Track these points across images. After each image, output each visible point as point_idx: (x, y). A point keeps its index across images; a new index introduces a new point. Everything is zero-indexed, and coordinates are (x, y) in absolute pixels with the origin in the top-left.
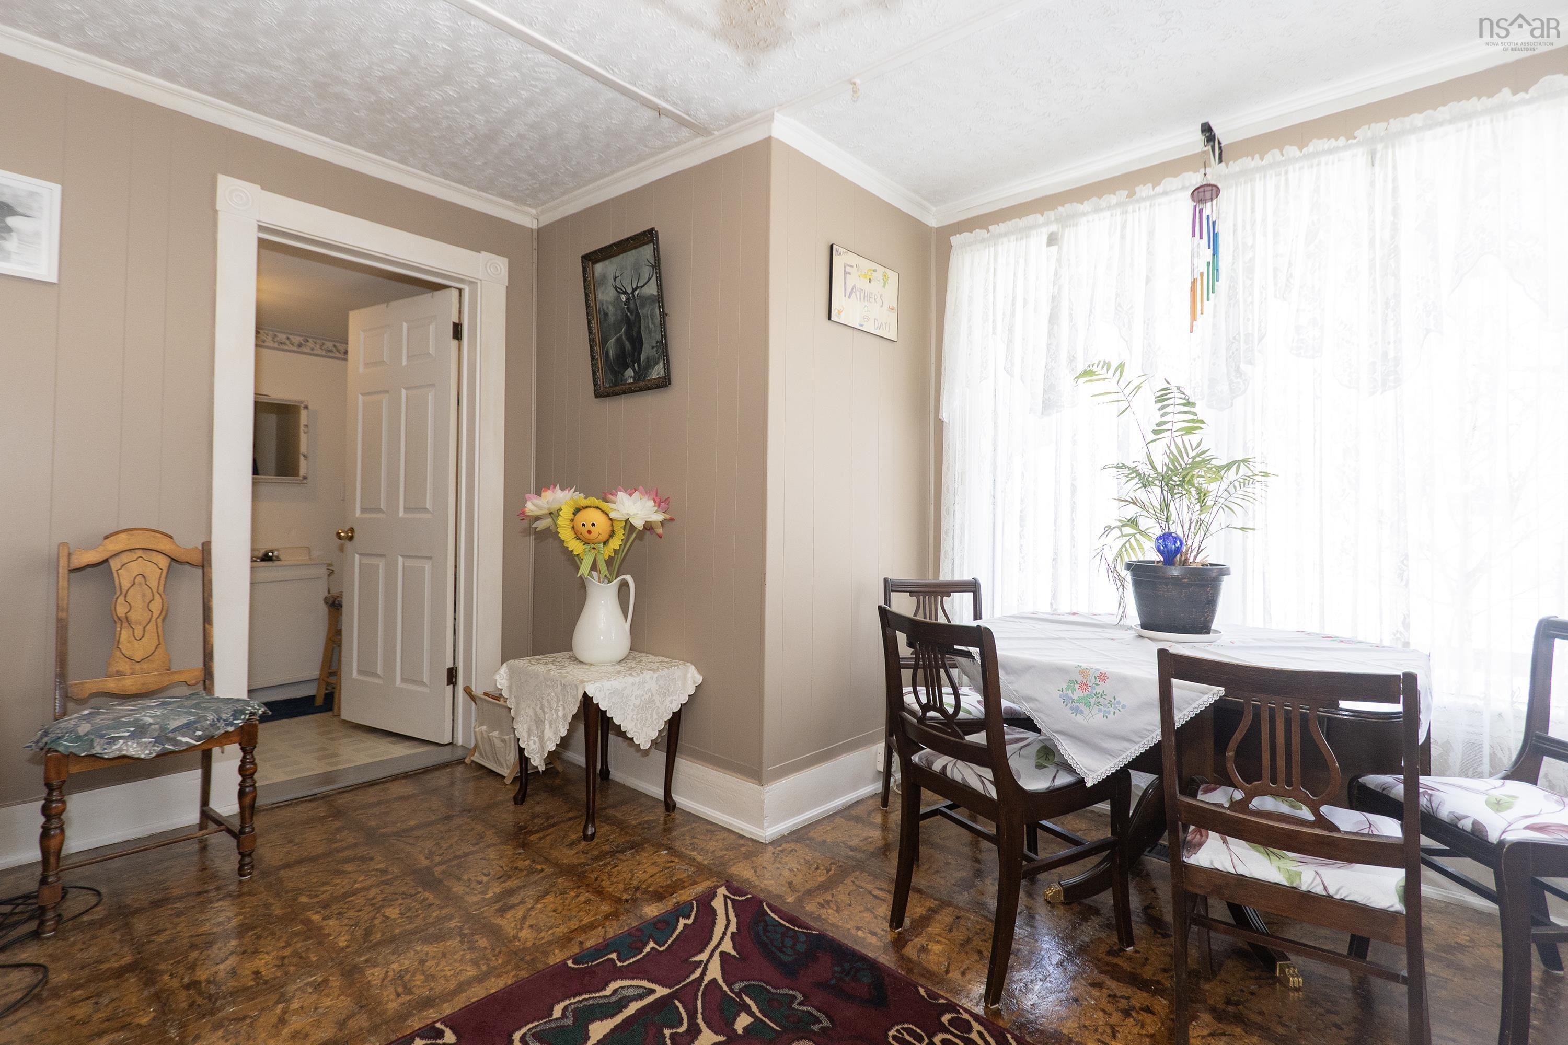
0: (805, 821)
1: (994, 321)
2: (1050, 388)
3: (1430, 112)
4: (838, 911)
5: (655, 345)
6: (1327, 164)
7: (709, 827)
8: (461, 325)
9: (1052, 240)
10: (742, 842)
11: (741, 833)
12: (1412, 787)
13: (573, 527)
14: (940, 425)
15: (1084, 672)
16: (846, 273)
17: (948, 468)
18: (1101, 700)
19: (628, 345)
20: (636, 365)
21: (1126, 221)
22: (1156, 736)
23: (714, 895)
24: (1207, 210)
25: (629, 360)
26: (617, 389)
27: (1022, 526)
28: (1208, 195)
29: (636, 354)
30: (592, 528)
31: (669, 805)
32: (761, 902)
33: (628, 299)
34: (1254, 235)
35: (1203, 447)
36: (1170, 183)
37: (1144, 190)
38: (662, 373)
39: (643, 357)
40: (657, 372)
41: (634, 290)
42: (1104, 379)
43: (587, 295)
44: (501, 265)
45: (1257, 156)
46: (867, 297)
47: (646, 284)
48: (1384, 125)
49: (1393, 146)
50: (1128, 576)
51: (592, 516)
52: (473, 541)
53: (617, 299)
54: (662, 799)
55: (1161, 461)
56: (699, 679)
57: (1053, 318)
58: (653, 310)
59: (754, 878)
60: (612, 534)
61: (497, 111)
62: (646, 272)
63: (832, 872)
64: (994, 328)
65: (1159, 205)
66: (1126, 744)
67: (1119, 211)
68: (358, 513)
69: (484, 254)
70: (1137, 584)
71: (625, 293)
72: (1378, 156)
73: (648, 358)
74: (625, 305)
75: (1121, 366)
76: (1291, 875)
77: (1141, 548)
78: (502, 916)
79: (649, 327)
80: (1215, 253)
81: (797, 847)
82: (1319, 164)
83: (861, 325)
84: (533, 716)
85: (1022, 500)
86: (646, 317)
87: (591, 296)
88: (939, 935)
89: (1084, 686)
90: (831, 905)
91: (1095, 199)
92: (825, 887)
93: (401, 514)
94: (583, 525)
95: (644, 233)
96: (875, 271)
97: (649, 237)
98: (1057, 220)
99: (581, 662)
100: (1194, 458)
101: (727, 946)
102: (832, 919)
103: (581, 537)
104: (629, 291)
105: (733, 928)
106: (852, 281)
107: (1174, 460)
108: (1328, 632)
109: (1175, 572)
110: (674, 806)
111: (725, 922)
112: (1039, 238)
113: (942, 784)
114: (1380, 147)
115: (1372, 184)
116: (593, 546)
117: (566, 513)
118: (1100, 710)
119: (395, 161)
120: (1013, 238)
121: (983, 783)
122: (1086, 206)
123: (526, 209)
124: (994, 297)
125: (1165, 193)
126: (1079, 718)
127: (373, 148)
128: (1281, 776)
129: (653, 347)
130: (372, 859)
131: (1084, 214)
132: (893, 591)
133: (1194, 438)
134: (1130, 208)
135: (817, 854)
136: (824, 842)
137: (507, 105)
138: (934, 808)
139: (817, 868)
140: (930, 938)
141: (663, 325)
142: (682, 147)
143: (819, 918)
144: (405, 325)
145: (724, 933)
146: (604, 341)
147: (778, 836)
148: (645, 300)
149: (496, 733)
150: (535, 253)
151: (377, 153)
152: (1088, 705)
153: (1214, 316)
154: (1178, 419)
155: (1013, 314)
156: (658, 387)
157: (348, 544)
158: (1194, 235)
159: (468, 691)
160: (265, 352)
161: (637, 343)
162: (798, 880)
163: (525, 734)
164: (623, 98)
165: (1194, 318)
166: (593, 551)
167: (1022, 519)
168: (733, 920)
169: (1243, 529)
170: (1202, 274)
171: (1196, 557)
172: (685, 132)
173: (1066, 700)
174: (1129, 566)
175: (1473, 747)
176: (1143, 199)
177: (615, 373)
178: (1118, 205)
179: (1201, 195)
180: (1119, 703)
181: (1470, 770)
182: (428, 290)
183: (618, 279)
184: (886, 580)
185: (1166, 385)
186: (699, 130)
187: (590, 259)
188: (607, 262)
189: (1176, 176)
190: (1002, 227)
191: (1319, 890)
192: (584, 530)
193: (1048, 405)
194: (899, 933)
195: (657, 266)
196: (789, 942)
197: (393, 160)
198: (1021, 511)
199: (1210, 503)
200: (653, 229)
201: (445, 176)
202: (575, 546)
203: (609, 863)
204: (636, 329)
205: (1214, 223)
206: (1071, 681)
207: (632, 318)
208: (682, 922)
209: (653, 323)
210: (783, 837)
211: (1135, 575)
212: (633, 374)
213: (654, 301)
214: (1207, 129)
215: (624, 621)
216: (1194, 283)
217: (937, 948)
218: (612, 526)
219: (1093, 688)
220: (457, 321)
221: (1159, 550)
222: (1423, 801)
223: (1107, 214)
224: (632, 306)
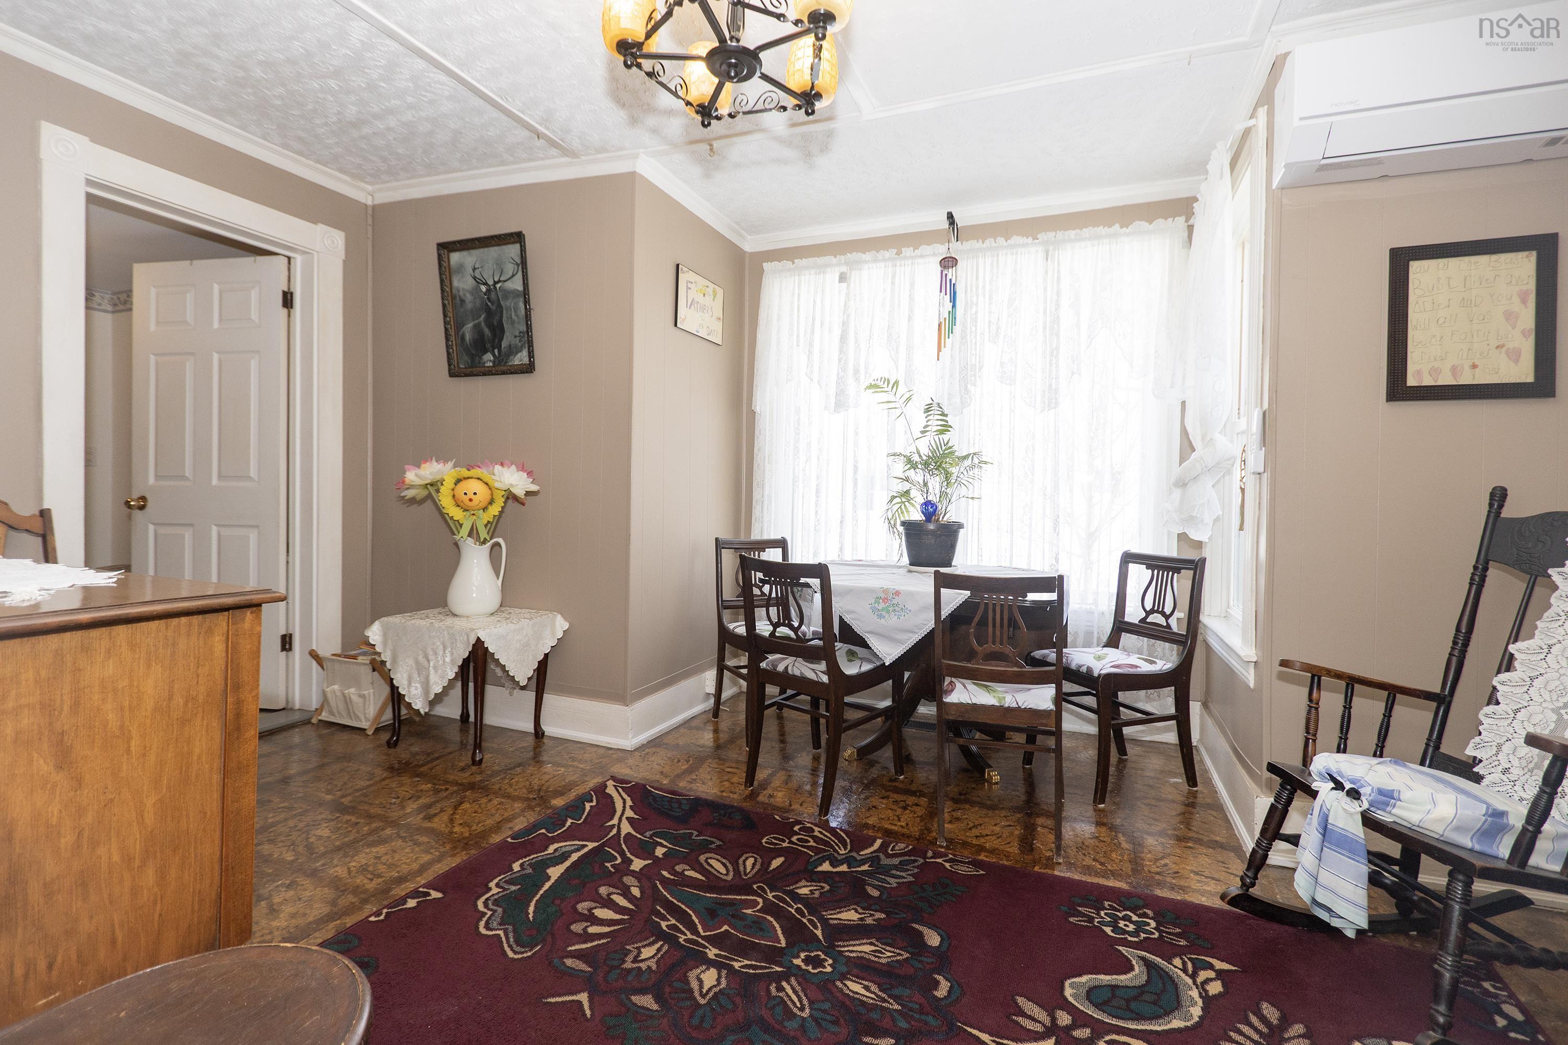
0: (658, 732)
1: (798, 336)
2: (841, 393)
3: (1078, 231)
4: (703, 783)
5: (518, 335)
6: (1021, 254)
7: (579, 745)
8: (292, 294)
9: (843, 278)
10: (611, 752)
11: (609, 746)
12: (1060, 655)
13: (454, 496)
14: (752, 414)
15: (885, 591)
16: (688, 288)
17: (759, 450)
18: (896, 608)
19: (487, 331)
20: (496, 351)
21: (895, 273)
22: (931, 625)
23: (606, 786)
24: (950, 273)
25: (488, 346)
26: (475, 370)
27: (817, 497)
28: (950, 264)
29: (497, 341)
30: (473, 497)
31: (539, 733)
32: (645, 786)
33: (489, 291)
34: (978, 296)
35: (950, 444)
36: (925, 249)
37: (907, 251)
38: (526, 360)
39: (504, 344)
40: (521, 358)
41: (495, 283)
42: (885, 392)
43: (442, 281)
44: (338, 238)
45: (980, 240)
46: (703, 309)
47: (509, 279)
48: (1054, 233)
49: (1058, 249)
50: (901, 529)
51: (473, 486)
52: (312, 509)
53: (476, 289)
54: (533, 731)
55: (925, 451)
56: (566, 626)
57: (843, 339)
58: (516, 304)
59: (632, 773)
60: (491, 502)
61: (374, 106)
62: (510, 269)
63: (691, 762)
64: (798, 341)
65: (918, 264)
66: (911, 635)
67: (890, 264)
68: (151, 480)
69: (321, 227)
70: (908, 536)
71: (485, 284)
72: (1050, 253)
73: (510, 346)
74: (485, 295)
75: (896, 383)
76: (1000, 699)
77: (908, 511)
78: (430, 821)
79: (511, 318)
80: (954, 306)
81: (658, 750)
82: (1016, 253)
83: (698, 332)
84: (414, 665)
85: (818, 477)
86: (509, 309)
87: (447, 282)
88: (780, 787)
89: (885, 600)
90: (698, 781)
91: (874, 252)
92: (690, 771)
93: (215, 482)
94: (465, 494)
95: (511, 235)
96: (708, 287)
97: (518, 238)
98: (847, 264)
99: (455, 615)
100: (945, 450)
101: (629, 813)
102: (700, 789)
103: (461, 504)
104: (491, 282)
105: (629, 802)
106: (692, 294)
107: (933, 452)
108: (1014, 567)
109: (931, 527)
110: (543, 733)
111: (622, 801)
112: (832, 276)
113: (785, 680)
114: (1051, 248)
115: (1046, 273)
116: (472, 512)
117: (449, 483)
118: (895, 615)
119: (236, 127)
120: (813, 271)
121: (816, 673)
122: (867, 256)
123: (362, 184)
124: (798, 316)
125: (922, 256)
126: (883, 621)
127: (214, 112)
128: (998, 639)
129: (515, 337)
130: (270, 801)
131: (866, 262)
132: (723, 548)
133: (946, 437)
134: (898, 263)
135: (675, 753)
136: (678, 745)
137: (387, 104)
138: (774, 700)
139: (679, 761)
140: (775, 789)
141: (528, 317)
142: (547, 162)
143: (691, 789)
144: (216, 287)
145: (624, 807)
146: (459, 326)
147: (639, 744)
148: (508, 294)
149: (352, 690)
150: (370, 228)
151: (214, 116)
152: (888, 612)
153: (952, 350)
154: (935, 424)
155: (813, 332)
156: (522, 372)
157: (137, 514)
158: (941, 292)
159: (313, 654)
160: (97, 315)
161: (498, 331)
162: (667, 769)
163: (405, 682)
164: (507, 119)
165: (939, 350)
166: (472, 517)
167: (818, 491)
168: (628, 799)
169: (972, 498)
170: (945, 319)
171: (943, 518)
172: (554, 151)
173: (874, 610)
174: (903, 524)
175: (1089, 634)
176: (906, 258)
177: (472, 357)
178: (890, 259)
179: (946, 263)
180: (907, 608)
181: (1087, 645)
182: (248, 254)
183: (477, 271)
184: (717, 539)
185: (931, 402)
186: (566, 151)
187: (446, 248)
188: (465, 253)
189: (929, 245)
190: (804, 262)
191: (1014, 705)
192: (466, 498)
193: (840, 404)
194: (752, 790)
195: (523, 263)
196: (675, 805)
197: (232, 125)
198: (817, 485)
199: (953, 481)
200: (521, 232)
201: (286, 146)
202: (456, 513)
203: (505, 777)
204: (497, 318)
205: (954, 284)
206: (877, 598)
207: (493, 308)
208: (588, 806)
209: (517, 315)
210: (643, 745)
211: (906, 529)
212: (492, 358)
213: (518, 296)
214: (950, 216)
215: (496, 578)
216: (940, 325)
217: (780, 794)
218: (492, 494)
219: (891, 601)
220: (286, 290)
221: (923, 513)
222: (1064, 660)
223: (882, 264)
224: (493, 296)
